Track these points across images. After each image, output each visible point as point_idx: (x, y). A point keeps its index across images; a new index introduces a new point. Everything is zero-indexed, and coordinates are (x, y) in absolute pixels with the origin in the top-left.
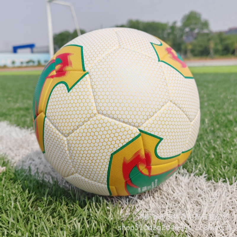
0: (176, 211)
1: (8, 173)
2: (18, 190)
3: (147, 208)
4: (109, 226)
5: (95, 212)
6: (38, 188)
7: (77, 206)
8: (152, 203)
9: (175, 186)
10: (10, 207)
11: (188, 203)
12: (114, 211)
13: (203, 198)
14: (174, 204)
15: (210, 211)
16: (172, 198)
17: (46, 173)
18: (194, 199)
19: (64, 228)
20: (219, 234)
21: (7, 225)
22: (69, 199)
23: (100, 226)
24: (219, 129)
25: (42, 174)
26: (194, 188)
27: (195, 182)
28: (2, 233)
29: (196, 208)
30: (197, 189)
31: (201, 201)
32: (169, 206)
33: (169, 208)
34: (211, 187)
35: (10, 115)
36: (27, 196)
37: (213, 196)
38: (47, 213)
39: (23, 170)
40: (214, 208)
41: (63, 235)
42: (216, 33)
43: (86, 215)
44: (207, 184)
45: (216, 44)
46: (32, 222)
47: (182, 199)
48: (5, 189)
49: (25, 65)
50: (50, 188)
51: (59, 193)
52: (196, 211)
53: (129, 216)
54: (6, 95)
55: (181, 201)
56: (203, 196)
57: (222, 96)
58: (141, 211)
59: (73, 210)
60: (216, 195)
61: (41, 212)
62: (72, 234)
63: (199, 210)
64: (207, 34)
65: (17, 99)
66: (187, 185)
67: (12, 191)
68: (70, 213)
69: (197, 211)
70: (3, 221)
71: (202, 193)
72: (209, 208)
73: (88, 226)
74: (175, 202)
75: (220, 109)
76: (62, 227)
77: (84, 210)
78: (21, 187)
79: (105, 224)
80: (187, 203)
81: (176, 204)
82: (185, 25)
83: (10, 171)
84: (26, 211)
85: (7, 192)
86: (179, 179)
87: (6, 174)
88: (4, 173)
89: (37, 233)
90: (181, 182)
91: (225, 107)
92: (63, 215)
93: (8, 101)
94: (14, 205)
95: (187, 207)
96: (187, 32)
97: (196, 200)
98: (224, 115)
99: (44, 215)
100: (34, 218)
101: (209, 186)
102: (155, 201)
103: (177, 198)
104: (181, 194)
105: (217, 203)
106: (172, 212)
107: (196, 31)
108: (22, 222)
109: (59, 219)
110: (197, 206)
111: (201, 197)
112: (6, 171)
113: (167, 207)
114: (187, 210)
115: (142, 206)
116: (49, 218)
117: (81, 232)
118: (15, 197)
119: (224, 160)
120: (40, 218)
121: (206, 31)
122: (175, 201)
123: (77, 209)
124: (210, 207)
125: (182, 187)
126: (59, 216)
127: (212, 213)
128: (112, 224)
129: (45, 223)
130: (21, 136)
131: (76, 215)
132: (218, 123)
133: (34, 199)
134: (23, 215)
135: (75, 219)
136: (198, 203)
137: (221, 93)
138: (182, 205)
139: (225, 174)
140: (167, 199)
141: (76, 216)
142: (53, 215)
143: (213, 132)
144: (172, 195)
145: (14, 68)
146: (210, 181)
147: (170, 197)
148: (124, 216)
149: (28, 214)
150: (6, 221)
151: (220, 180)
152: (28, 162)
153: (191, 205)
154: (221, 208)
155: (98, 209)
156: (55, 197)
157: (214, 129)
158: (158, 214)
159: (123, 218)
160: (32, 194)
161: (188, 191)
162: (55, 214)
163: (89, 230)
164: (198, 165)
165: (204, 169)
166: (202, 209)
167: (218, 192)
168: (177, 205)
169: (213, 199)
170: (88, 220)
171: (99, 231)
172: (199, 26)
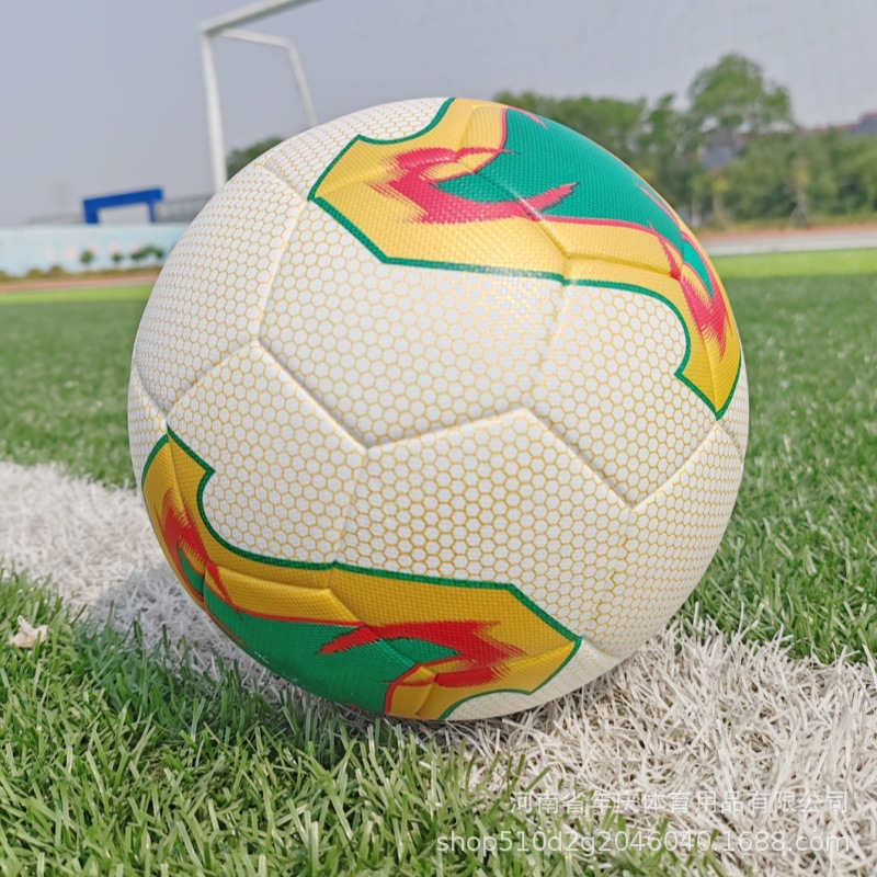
0: (680, 771)
1: (55, 647)
2: (92, 710)
3: (571, 762)
4: (428, 832)
5: (374, 782)
6: (167, 699)
7: (310, 762)
8: (589, 744)
9: (673, 681)
10: (59, 773)
11: (723, 740)
12: (447, 774)
13: (780, 723)
14: (672, 748)
15: (807, 770)
16: (662, 725)
17: (196, 644)
18: (743, 727)
19: (261, 842)
20: (841, 854)
21: (49, 839)
22: (279, 737)
23: (393, 833)
24: (831, 472)
25: (182, 646)
26: (746, 685)
27: (748, 665)
28: (29, 866)
29: (753, 759)
30: (756, 690)
31: (771, 731)
32: (653, 754)
33: (651, 761)
34: (808, 681)
35: (71, 442)
36: (122, 730)
37: (817, 712)
38: (197, 790)
39: (112, 636)
40: (822, 759)
41: (257, 870)
42: (817, 131)
43: (343, 794)
44: (793, 669)
45: (815, 173)
46: (140, 824)
47: (699, 727)
48: (44, 705)
49: (127, 264)
50: (209, 698)
51: (242, 714)
52: (753, 769)
53: (504, 792)
54: (57, 370)
55: (696, 734)
56: (780, 713)
57: (841, 355)
58: (548, 775)
59: (295, 775)
60: (828, 709)
61: (175, 784)
62: (290, 866)
63: (763, 767)
64: (786, 138)
65: (97, 386)
66: (718, 674)
67: (71, 713)
68: (286, 790)
69: (757, 771)
70: (33, 822)
71: (774, 705)
72: (802, 759)
73: (349, 833)
74: (675, 740)
75: (834, 401)
76: (252, 839)
77: (336, 778)
78: (104, 697)
79: (415, 825)
80: (720, 739)
81: (679, 744)
82: (703, 107)
83: (63, 639)
84: (121, 785)
85: (51, 716)
86: (688, 654)
87: (50, 649)
88: (42, 647)
89: (156, 867)
90: (697, 665)
91: (853, 392)
92: (257, 798)
93: (65, 393)
94: (76, 763)
95: (718, 756)
96: (711, 132)
97: (751, 728)
98: (851, 420)
99: (186, 799)
100: (150, 810)
101: (801, 678)
102: (601, 739)
103: (683, 725)
104: (696, 708)
105: (831, 737)
106: (664, 775)
107: (745, 128)
108: (104, 825)
109: (241, 813)
110: (757, 751)
111: (772, 719)
112: (50, 642)
113: (645, 756)
114: (719, 767)
115: (552, 757)
116: (204, 807)
117: (323, 859)
118: (79, 735)
119: (855, 582)
120: (172, 807)
121: (779, 126)
122: (676, 735)
123: (308, 771)
124: (806, 754)
125: (699, 683)
126: (242, 800)
127: (815, 774)
128: (440, 823)
129: (187, 828)
130: (108, 515)
131: (304, 793)
132: (831, 451)
133: (150, 740)
134: (111, 802)
135: (301, 809)
136: (759, 742)
137: (838, 346)
138: (701, 747)
139: (859, 631)
140: (645, 730)
141: (304, 799)
142: (219, 796)
143: (814, 481)
144: (665, 711)
145: (88, 275)
146: (806, 657)
147: (656, 721)
148: (483, 795)
149: (128, 795)
150: (44, 822)
151: (839, 653)
152: (133, 606)
153: (734, 750)
154: (848, 758)
155: (388, 770)
156: (228, 730)
157: (816, 472)
158: (612, 783)
159: (479, 803)
160: (143, 722)
161: (721, 697)
162: (227, 794)
163: (352, 850)
164: (759, 602)
165: (779, 615)
166: (775, 762)
167: (836, 698)
168: (681, 749)
169: (818, 723)
170: (350, 812)
171: (389, 854)
172: (757, 107)
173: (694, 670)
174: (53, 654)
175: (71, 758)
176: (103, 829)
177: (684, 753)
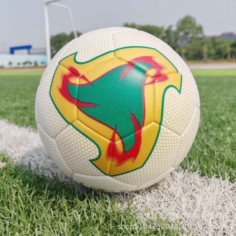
0: (172, 204)
1: (8, 168)
2: (19, 185)
3: (144, 201)
4: (107, 218)
5: (94, 205)
6: (38, 182)
7: (77, 199)
8: (149, 197)
9: (170, 181)
10: (11, 200)
11: (183, 196)
12: (113, 203)
13: (198, 193)
14: (170, 198)
15: (204, 204)
16: (167, 193)
17: (46, 169)
18: (188, 193)
19: (64, 219)
21: (10, 217)
22: (69, 193)
23: (99, 218)
24: (212, 129)
25: (42, 169)
26: (189, 183)
27: (189, 178)
28: (4, 224)
29: (190, 202)
30: (191, 184)
31: (195, 195)
32: (165, 200)
33: (164, 202)
34: (204, 182)
35: (9, 114)
36: (28, 190)
37: (207, 191)
38: (47, 206)
39: (22, 166)
40: (208, 202)
41: (64, 226)
42: (210, 37)
43: (86, 208)
44: (201, 179)
45: (209, 48)
46: (33, 214)
47: (177, 193)
48: (6, 183)
49: (21, 66)
50: (50, 183)
51: (59, 187)
52: (190, 204)
53: (127, 208)
54: (4, 94)
55: (176, 195)
56: (197, 190)
57: (215, 98)
58: (138, 204)
59: (73, 203)
60: (210, 189)
61: (42, 204)
62: (72, 225)
63: (193, 204)
64: (201, 39)
65: (15, 99)
66: (182, 180)
67: (13, 186)
68: (70, 206)
69: (192, 205)
70: (5, 213)
71: (196, 188)
72: (203, 202)
73: (87, 218)
74: (171, 196)
75: (213, 110)
76: (62, 219)
77: (84, 203)
78: (22, 181)
79: (104, 216)
80: (182, 196)
81: (172, 197)
82: (180, 29)
83: (10, 166)
84: (27, 204)
85: (8, 186)
86: (174, 175)
87: (7, 169)
88: (4, 168)
89: (38, 225)
90: (176, 177)
91: (218, 108)
92: (63, 208)
93: (6, 101)
94: (15, 198)
95: (182, 200)
96: (182, 36)
97: (190, 194)
98: (217, 115)
99: (45, 208)
100: (35, 210)
101: (203, 182)
102: (152, 195)
103: (173, 193)
104: (176, 188)
105: (210, 196)
106: (168, 205)
107: (190, 35)
108: (24, 214)
109: (59, 212)
110: (191, 199)
111: (196, 192)
112: (7, 167)
113: (163, 200)
114: (182, 203)
115: (139, 200)
116: (50, 210)
117: (81, 223)
118: (16, 191)
119: (217, 157)
120: (41, 210)
121: (200, 35)
122: (171, 195)
123: (76, 202)
124: (204, 200)
125: (177, 182)
126: (59, 209)
127: (206, 206)
128: (111, 215)
129: (46, 215)
130: (20, 134)
131: (75, 207)
132: (211, 123)
133: (35, 193)
134: (25, 208)
135: (75, 211)
136: (192, 197)
137: (214, 95)
138: (177, 198)
139: (218, 170)
140: (163, 193)
141: (75, 209)
142: (53, 208)
143: (207, 131)
144: (168, 189)
145: (11, 68)
146: (204, 176)
147: (166, 191)
148: (122, 209)
149: (29, 207)
150: (8, 213)
151: (213, 175)
152: (28, 158)
153: (186, 199)
154: (214, 202)
155: (97, 202)
156: (55, 191)
157: (208, 129)
158: (155, 207)
159: (121, 211)
160: (33, 188)
161: (182, 186)
162: (55, 207)
163: (88, 222)
164: (192, 162)
165: (197, 165)
166: (196, 202)
167: (212, 187)
168: (172, 199)
169: (207, 193)
170: (87, 212)
171: (98, 222)
172: (194, 30)
173: (175, 179)
174: (8, 170)
175: (14, 197)
176: (23, 215)
177: (173, 199)
